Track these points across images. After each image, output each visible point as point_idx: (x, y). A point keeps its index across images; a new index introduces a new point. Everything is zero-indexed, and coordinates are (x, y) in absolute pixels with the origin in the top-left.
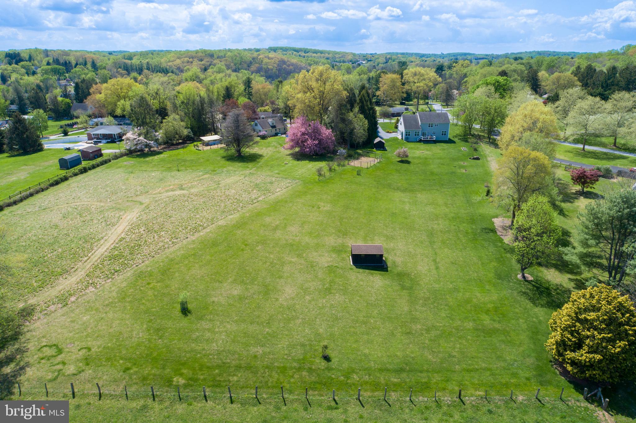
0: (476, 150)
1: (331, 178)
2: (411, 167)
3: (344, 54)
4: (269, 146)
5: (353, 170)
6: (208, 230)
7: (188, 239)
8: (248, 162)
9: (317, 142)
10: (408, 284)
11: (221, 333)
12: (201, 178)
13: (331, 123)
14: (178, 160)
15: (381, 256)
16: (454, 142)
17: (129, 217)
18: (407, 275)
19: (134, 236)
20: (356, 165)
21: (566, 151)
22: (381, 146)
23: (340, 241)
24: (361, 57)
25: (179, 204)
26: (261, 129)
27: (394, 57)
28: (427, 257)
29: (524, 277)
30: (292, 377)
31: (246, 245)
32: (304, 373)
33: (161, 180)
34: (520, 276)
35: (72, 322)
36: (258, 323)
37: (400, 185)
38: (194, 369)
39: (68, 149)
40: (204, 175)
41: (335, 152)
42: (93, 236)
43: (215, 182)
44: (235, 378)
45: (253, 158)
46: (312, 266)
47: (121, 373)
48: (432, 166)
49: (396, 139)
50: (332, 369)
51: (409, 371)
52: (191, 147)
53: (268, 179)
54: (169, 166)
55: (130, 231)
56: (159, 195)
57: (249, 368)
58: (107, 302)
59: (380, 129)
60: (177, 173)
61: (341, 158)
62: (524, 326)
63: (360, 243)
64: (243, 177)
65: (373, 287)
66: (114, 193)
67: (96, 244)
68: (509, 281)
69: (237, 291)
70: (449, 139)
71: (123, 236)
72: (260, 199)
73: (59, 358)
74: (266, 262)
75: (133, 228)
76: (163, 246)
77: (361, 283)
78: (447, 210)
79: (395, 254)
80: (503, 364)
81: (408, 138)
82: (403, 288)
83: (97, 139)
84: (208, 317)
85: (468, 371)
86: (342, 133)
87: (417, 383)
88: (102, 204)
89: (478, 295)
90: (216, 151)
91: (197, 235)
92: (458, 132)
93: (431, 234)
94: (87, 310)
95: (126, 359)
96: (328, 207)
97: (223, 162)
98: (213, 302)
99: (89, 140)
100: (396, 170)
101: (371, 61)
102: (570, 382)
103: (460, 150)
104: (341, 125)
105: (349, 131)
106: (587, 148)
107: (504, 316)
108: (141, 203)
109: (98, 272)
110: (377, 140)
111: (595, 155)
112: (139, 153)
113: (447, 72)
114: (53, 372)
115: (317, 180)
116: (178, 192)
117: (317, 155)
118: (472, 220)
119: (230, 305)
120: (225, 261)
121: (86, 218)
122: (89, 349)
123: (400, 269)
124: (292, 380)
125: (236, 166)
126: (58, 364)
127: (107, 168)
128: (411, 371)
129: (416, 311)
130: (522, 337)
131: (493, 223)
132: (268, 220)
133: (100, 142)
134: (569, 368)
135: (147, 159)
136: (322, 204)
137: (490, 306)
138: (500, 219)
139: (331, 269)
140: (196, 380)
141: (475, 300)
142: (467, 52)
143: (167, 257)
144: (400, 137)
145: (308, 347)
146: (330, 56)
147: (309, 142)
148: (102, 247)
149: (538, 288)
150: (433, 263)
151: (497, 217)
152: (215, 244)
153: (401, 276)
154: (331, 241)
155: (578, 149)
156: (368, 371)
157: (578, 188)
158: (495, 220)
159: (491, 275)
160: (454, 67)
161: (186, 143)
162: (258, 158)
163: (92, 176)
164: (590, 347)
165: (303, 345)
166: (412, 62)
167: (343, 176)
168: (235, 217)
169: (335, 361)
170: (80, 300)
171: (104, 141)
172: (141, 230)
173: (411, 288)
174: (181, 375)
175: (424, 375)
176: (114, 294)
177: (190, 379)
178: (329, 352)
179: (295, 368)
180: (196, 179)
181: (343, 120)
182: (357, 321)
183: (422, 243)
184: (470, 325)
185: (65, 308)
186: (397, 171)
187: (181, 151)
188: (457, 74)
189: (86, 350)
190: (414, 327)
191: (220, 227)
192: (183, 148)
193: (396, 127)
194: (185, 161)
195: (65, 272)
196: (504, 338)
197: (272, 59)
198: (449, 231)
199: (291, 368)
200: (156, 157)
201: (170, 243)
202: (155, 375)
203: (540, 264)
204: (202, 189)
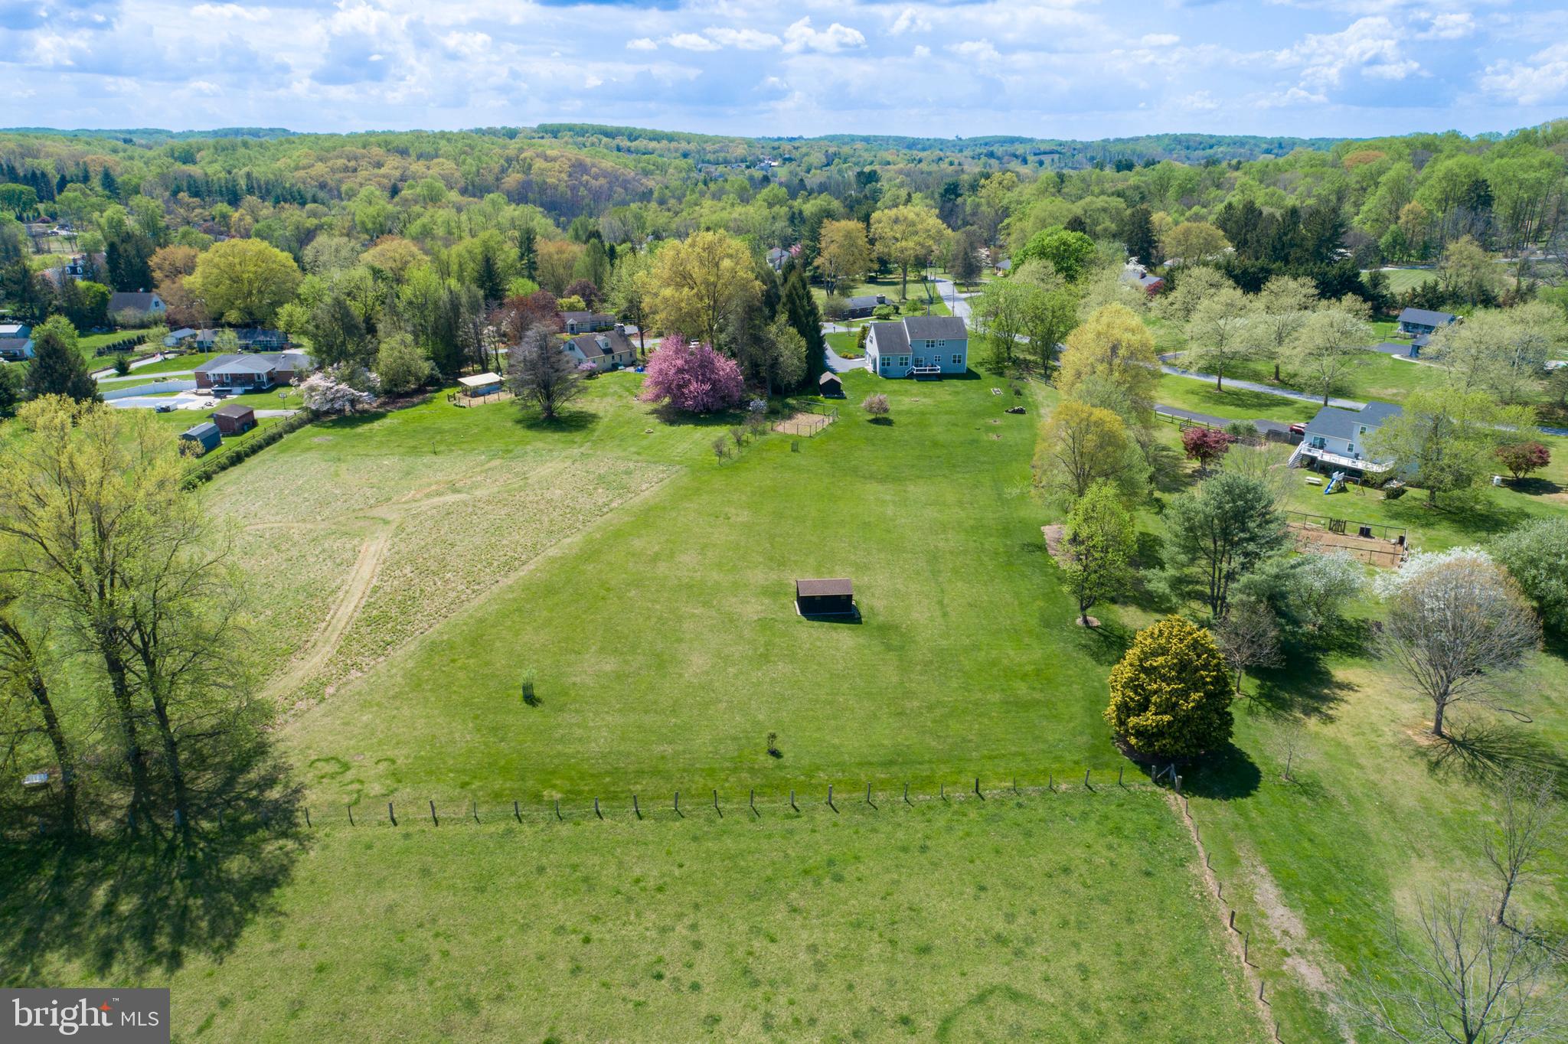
0: (1018, 393)
1: (742, 459)
2: (895, 432)
3: (726, 143)
4: (605, 395)
5: (782, 441)
6: (531, 566)
7: (501, 584)
8: (570, 432)
9: (708, 387)
10: (896, 641)
11: (599, 727)
12: (487, 466)
13: (731, 342)
14: (426, 429)
15: (850, 597)
16: (976, 377)
17: (372, 549)
18: (896, 628)
19: (396, 583)
20: (789, 432)
21: (1188, 392)
22: (833, 390)
23: (773, 576)
24: (768, 150)
25: (461, 520)
26: (582, 355)
27: (846, 150)
28: (927, 597)
29: (1086, 621)
30: (726, 780)
31: (608, 590)
32: (744, 775)
33: (408, 474)
34: (1079, 621)
35: (347, 724)
36: (656, 712)
37: (874, 468)
38: (571, 779)
39: (166, 410)
40: (489, 461)
41: (743, 404)
42: (318, 585)
43: (517, 474)
44: (639, 787)
45: (578, 423)
46: (731, 621)
47: (458, 790)
48: (935, 430)
49: (860, 373)
50: (786, 767)
51: (903, 763)
52: (442, 398)
53: (621, 466)
54: (412, 443)
55: (386, 573)
56: (414, 505)
57: (655, 772)
58: (391, 693)
59: (829, 352)
60: (434, 458)
61: (759, 417)
62: (1080, 694)
63: (810, 577)
64: (569, 463)
65: (838, 649)
66: (323, 503)
67: (330, 599)
68: (1062, 629)
69: (610, 665)
70: (969, 370)
71: (375, 582)
72: (614, 505)
73: (350, 775)
74: (649, 618)
75: (389, 568)
76: (458, 597)
77: (818, 644)
78: (963, 514)
79: (873, 595)
80: (1042, 746)
81: (886, 371)
82: (889, 648)
83: (222, 384)
84: (572, 707)
85: (990, 758)
86: (755, 365)
87: (916, 778)
88: (309, 526)
89: (1012, 653)
90: (498, 408)
91: (513, 577)
92: (985, 355)
93: (934, 558)
94: (363, 706)
95: (457, 772)
96: (744, 516)
97: (520, 432)
98: (574, 684)
99: (200, 386)
100: (867, 439)
101: (790, 160)
102: (1136, 762)
103: (989, 395)
104: (753, 350)
105: (769, 362)
106: (1227, 383)
107: (1049, 681)
108: (386, 522)
109: (356, 647)
110: (825, 378)
111: (1238, 399)
112: (334, 417)
113: (968, 201)
114: (349, 793)
115: (716, 465)
116: (451, 498)
117: (708, 411)
118: (1006, 531)
119: (603, 687)
120: (576, 618)
121: (290, 554)
122: (393, 762)
123: (881, 618)
124: (727, 785)
125: (549, 440)
126: (352, 782)
127: (283, 452)
128: (904, 763)
129: (911, 681)
130: (1073, 710)
131: (1043, 534)
132: (638, 544)
133: (229, 392)
134: (1133, 741)
135: (360, 430)
136: (733, 511)
137: (1029, 668)
138: (1055, 527)
139: (765, 624)
140: (580, 793)
141: (1005, 661)
142: (1017, 135)
143: (471, 617)
144: (870, 368)
145: (744, 741)
146: (692, 146)
147: (694, 386)
148: (345, 603)
149: (1106, 637)
150: (937, 607)
151: (1048, 523)
152: (550, 590)
153: (885, 630)
154: (759, 576)
155: (1210, 386)
156: (842, 766)
157: (1196, 464)
158: (1046, 529)
159: (1034, 622)
160: (983, 186)
161: (426, 392)
162: (591, 422)
163: (259, 471)
164: (1158, 706)
165: (735, 739)
166: (889, 163)
167: (764, 455)
168: (573, 542)
169: (788, 757)
170: (343, 691)
171: (239, 390)
172: (405, 571)
173: (902, 648)
174: (554, 787)
175: (926, 766)
176: (399, 679)
177: (570, 791)
178: (778, 745)
179: (728, 769)
180: (478, 469)
181: (757, 340)
182: (817, 701)
183: (918, 573)
184: (995, 697)
185: (323, 705)
186: (869, 441)
187: (422, 409)
188: (988, 204)
189: (386, 764)
190: (908, 705)
191: (552, 560)
192: (424, 402)
193: (862, 346)
194: (440, 432)
195: (295, 649)
196: (1047, 712)
197: (554, 159)
198: (965, 552)
199: (723, 769)
200: (376, 425)
201: (469, 591)
202: (512, 790)
203: (1113, 601)
204: (496, 489)
